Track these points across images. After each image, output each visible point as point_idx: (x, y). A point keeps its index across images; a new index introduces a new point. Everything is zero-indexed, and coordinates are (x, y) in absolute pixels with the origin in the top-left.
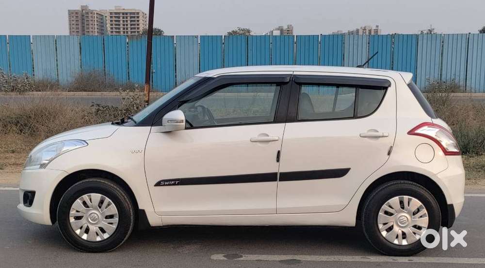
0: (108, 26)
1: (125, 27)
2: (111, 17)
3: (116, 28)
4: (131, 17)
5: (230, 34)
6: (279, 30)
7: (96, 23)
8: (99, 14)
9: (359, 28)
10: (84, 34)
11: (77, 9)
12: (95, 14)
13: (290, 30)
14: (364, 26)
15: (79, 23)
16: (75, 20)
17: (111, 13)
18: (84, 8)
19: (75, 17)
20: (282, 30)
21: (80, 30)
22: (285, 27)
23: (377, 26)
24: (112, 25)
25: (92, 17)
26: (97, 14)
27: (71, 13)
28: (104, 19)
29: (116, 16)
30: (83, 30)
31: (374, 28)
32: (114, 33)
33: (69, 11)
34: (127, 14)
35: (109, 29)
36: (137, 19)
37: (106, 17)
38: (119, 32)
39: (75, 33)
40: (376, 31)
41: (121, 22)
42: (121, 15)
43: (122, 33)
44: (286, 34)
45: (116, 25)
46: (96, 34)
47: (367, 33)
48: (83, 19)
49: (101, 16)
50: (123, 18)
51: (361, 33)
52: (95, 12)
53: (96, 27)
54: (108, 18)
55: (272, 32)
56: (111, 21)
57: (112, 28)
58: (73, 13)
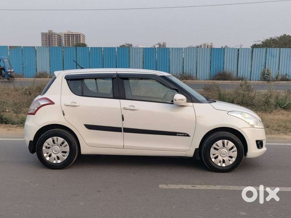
0: (63, 41)
1: (73, 42)
2: (65, 37)
3: (68, 43)
4: (76, 37)
5: (121, 46)
6: (158, 45)
7: (56, 40)
8: (59, 35)
9: (202, 44)
10: (50, 46)
11: (46, 32)
12: (56, 35)
13: (164, 45)
14: (204, 43)
15: (47, 40)
16: (45, 38)
17: (65, 35)
18: (50, 32)
19: (45, 37)
20: (160, 45)
21: (48, 44)
22: (162, 44)
23: (212, 44)
24: (65, 41)
25: (54, 36)
26: (57, 35)
27: (43, 34)
28: (61, 38)
29: (68, 36)
30: (49, 44)
31: (210, 44)
32: (67, 46)
33: (42, 33)
34: (74, 35)
35: (64, 43)
36: (79, 38)
37: (62, 36)
38: (69, 45)
39: (45, 46)
40: (211, 46)
41: (71, 40)
42: (71, 36)
43: (71, 45)
44: (162, 47)
45: (68, 41)
46: (57, 46)
47: (206, 47)
48: (49, 38)
49: (59, 36)
50: (72, 37)
51: (203, 47)
52: (56, 34)
53: (56, 42)
54: (63, 38)
55: (155, 46)
56: (65, 39)
57: (65, 43)
58: (44, 34)
